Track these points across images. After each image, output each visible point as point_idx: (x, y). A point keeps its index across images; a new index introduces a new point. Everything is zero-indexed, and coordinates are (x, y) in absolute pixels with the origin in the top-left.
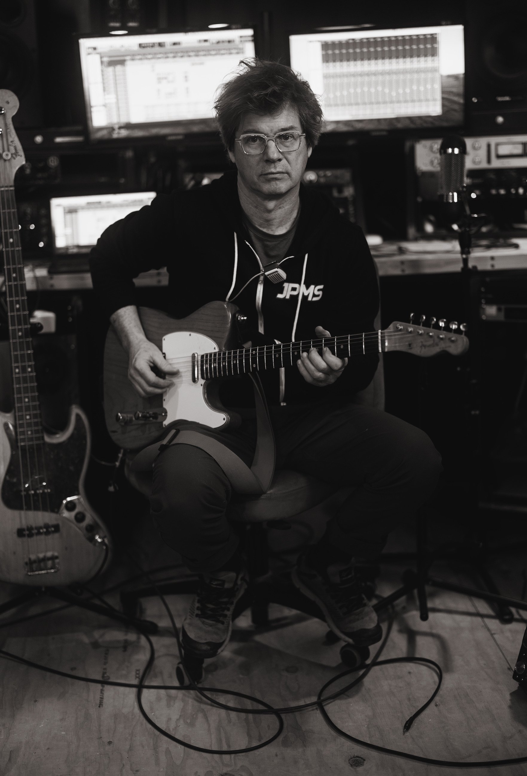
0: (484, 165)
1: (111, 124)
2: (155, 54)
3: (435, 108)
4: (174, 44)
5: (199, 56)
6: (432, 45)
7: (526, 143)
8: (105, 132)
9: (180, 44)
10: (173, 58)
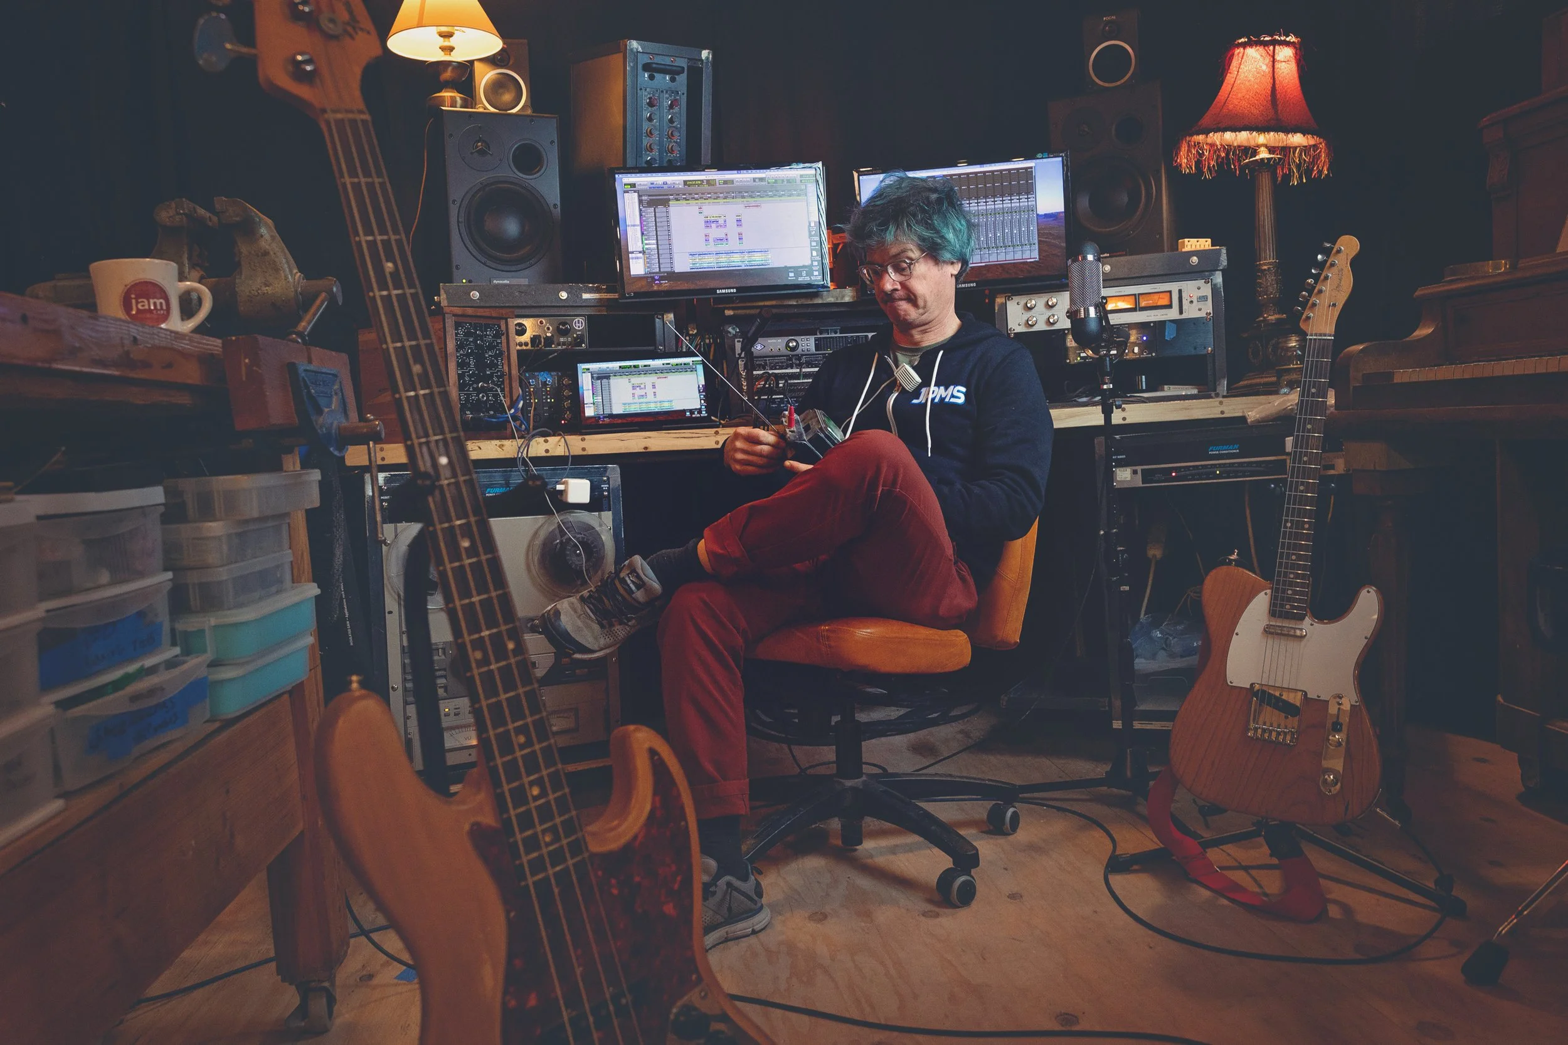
1: (650, 273)
2: (703, 194)
3: (1031, 254)
4: (725, 182)
5: (754, 197)
6: (1027, 181)
7: (1139, 294)
8: (644, 283)
9: (732, 182)
10: (724, 199)
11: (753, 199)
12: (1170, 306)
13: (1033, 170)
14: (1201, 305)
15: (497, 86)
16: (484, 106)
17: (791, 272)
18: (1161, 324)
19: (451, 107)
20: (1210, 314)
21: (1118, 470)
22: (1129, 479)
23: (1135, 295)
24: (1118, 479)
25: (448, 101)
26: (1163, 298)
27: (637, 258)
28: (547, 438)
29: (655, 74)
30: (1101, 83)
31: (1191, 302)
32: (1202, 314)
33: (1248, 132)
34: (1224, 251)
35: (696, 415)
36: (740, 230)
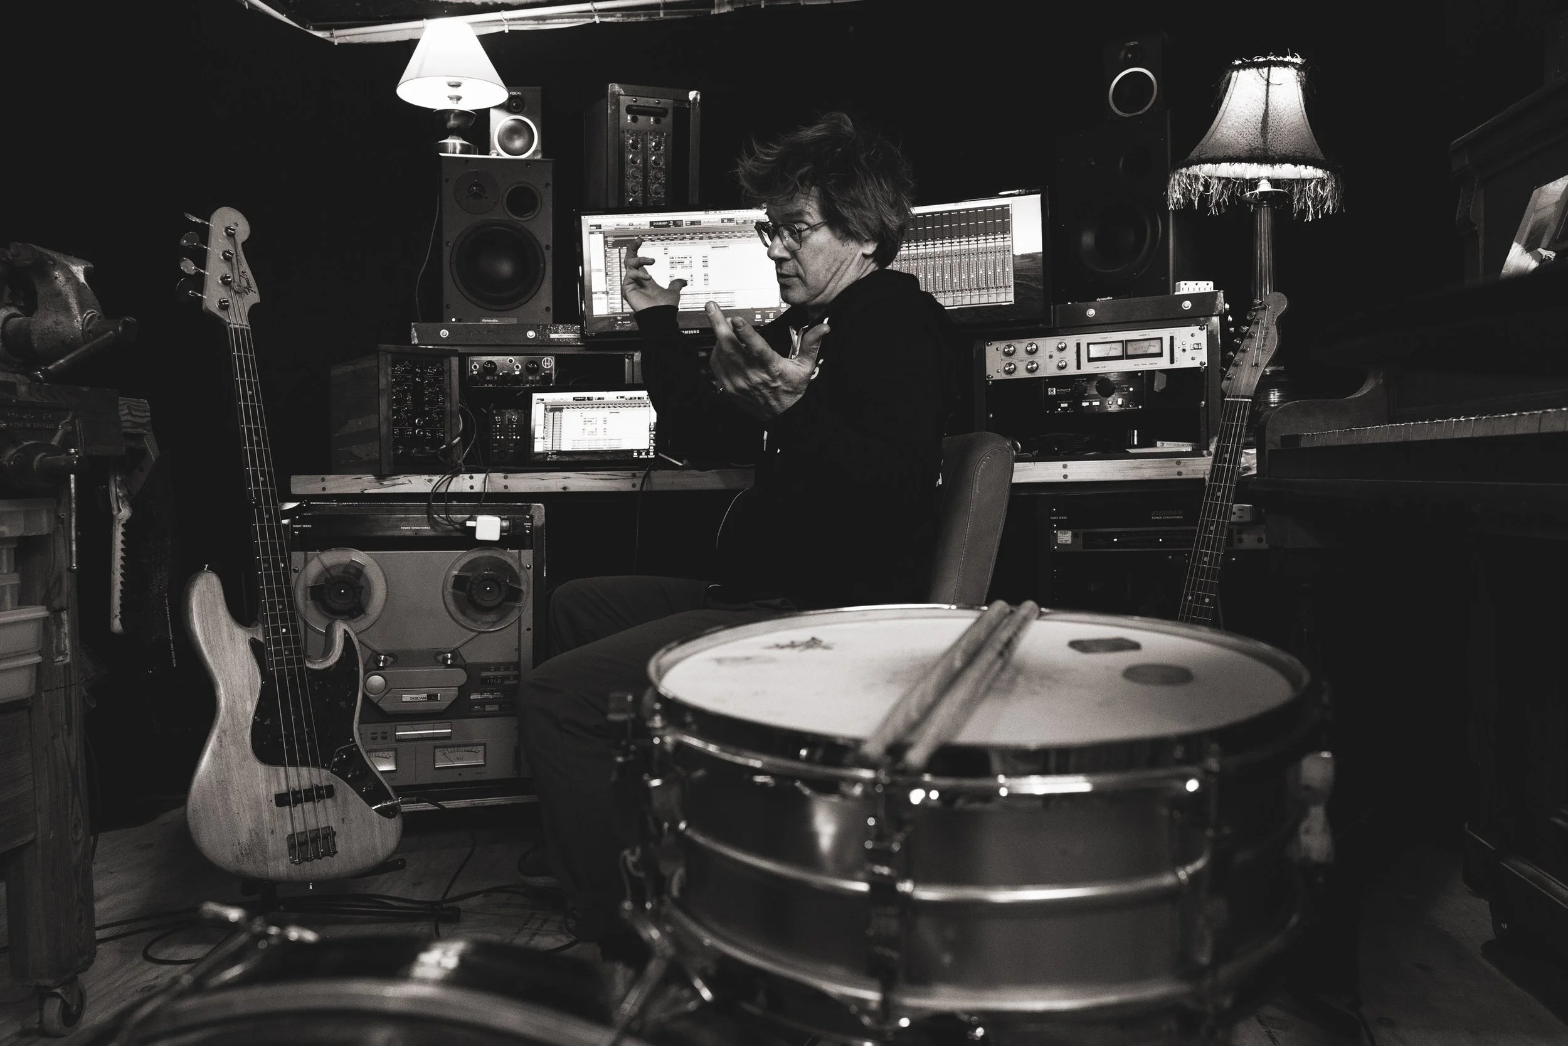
0: (1071, 370)
1: (613, 314)
2: (669, 235)
3: (1008, 297)
4: (693, 223)
5: (721, 238)
6: (1003, 220)
7: (1127, 341)
8: (605, 323)
9: (699, 223)
10: (690, 239)
11: (720, 240)
12: (1160, 355)
13: (1010, 208)
14: (1195, 353)
15: (511, 133)
16: (497, 152)
17: (758, 314)
18: (1151, 374)
19: (453, 153)
20: (1205, 364)
21: (1059, 532)
22: (1069, 542)
23: (1122, 342)
24: (1059, 542)
25: (450, 148)
26: (1154, 346)
27: (600, 299)
28: (473, 475)
29: (639, 117)
30: (1120, 113)
31: (1184, 350)
32: (1196, 364)
33: (1228, 164)
34: (1221, 294)
35: (643, 456)
36: (706, 271)
